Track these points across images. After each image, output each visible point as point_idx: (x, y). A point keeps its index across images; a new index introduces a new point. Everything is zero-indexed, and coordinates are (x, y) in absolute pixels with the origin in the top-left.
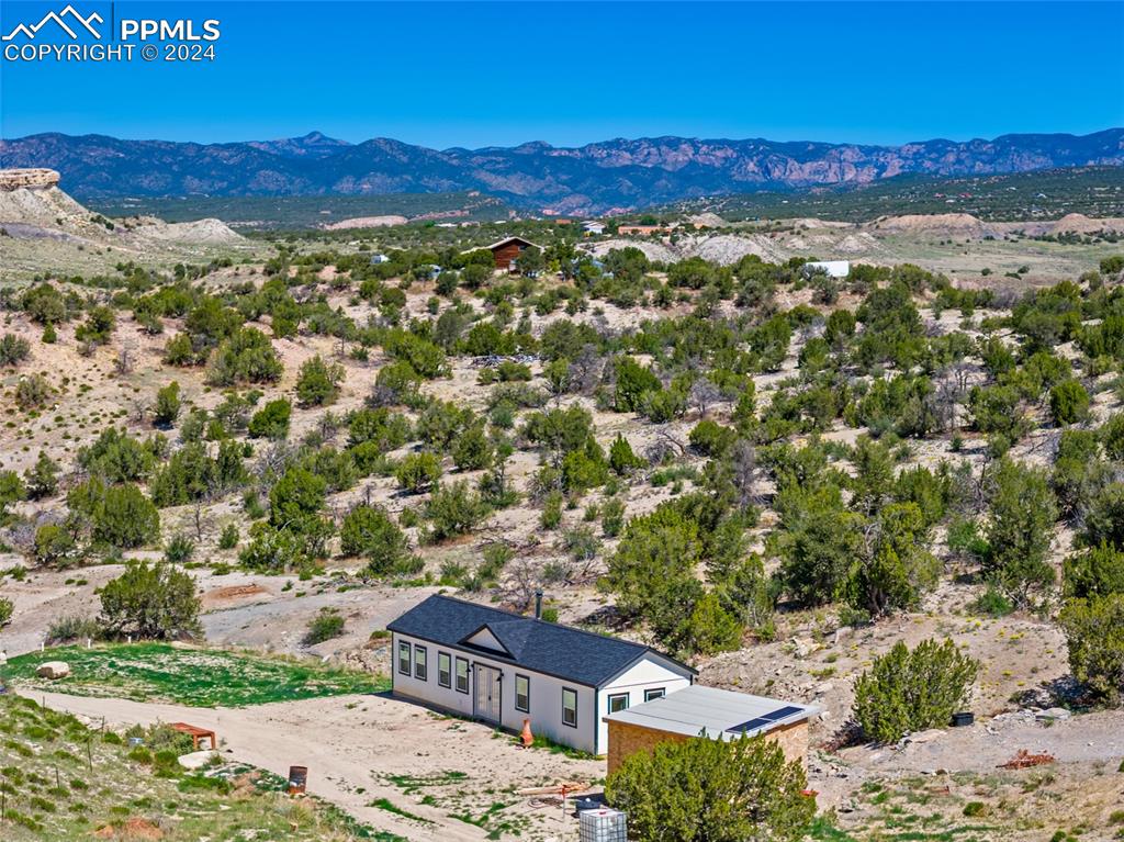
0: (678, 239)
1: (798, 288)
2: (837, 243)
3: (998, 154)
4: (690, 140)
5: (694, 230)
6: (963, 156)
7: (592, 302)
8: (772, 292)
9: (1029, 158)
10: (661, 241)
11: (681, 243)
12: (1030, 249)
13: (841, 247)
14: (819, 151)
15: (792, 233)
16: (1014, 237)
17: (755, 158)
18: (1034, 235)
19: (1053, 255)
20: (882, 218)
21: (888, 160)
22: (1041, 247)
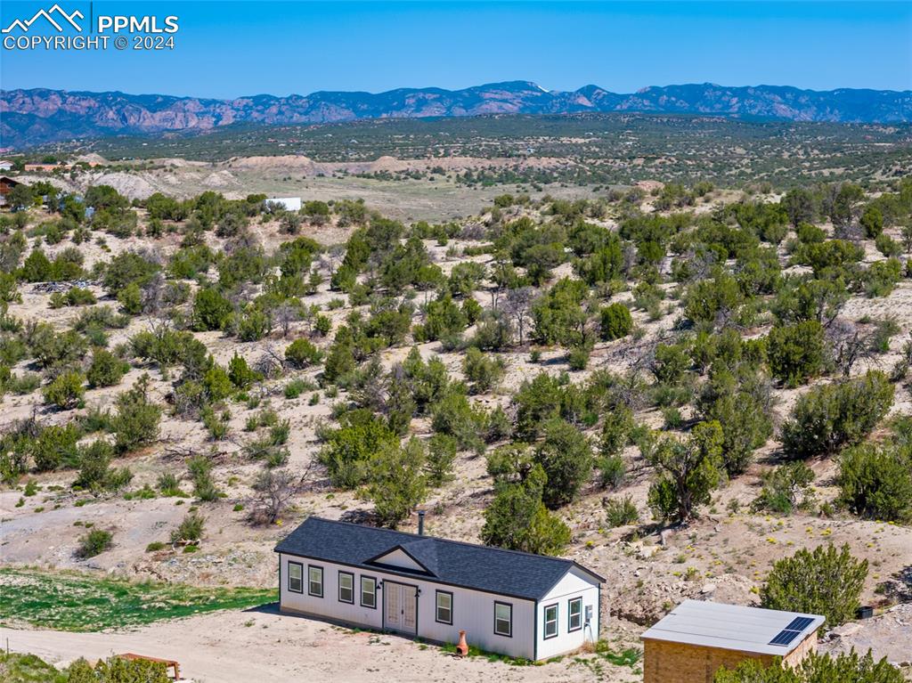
0: (77, 175)
1: (266, 220)
2: (203, 179)
3: (312, 107)
4: (58, 92)
5: (90, 168)
6: (283, 108)
7: (94, 233)
8: (246, 224)
9: (336, 110)
10: (63, 177)
11: (80, 178)
12: (354, 185)
13: (207, 183)
14: (167, 102)
15: (166, 171)
16: (340, 175)
17: (114, 108)
18: (355, 173)
19: (374, 189)
20: (233, 158)
21: (223, 110)
22: (363, 182)
